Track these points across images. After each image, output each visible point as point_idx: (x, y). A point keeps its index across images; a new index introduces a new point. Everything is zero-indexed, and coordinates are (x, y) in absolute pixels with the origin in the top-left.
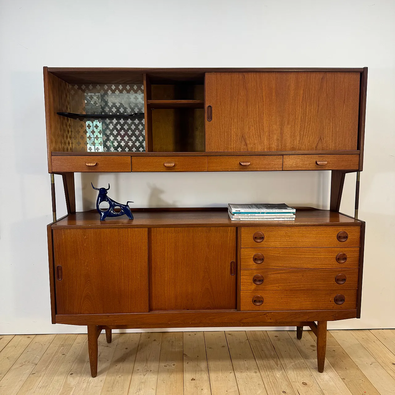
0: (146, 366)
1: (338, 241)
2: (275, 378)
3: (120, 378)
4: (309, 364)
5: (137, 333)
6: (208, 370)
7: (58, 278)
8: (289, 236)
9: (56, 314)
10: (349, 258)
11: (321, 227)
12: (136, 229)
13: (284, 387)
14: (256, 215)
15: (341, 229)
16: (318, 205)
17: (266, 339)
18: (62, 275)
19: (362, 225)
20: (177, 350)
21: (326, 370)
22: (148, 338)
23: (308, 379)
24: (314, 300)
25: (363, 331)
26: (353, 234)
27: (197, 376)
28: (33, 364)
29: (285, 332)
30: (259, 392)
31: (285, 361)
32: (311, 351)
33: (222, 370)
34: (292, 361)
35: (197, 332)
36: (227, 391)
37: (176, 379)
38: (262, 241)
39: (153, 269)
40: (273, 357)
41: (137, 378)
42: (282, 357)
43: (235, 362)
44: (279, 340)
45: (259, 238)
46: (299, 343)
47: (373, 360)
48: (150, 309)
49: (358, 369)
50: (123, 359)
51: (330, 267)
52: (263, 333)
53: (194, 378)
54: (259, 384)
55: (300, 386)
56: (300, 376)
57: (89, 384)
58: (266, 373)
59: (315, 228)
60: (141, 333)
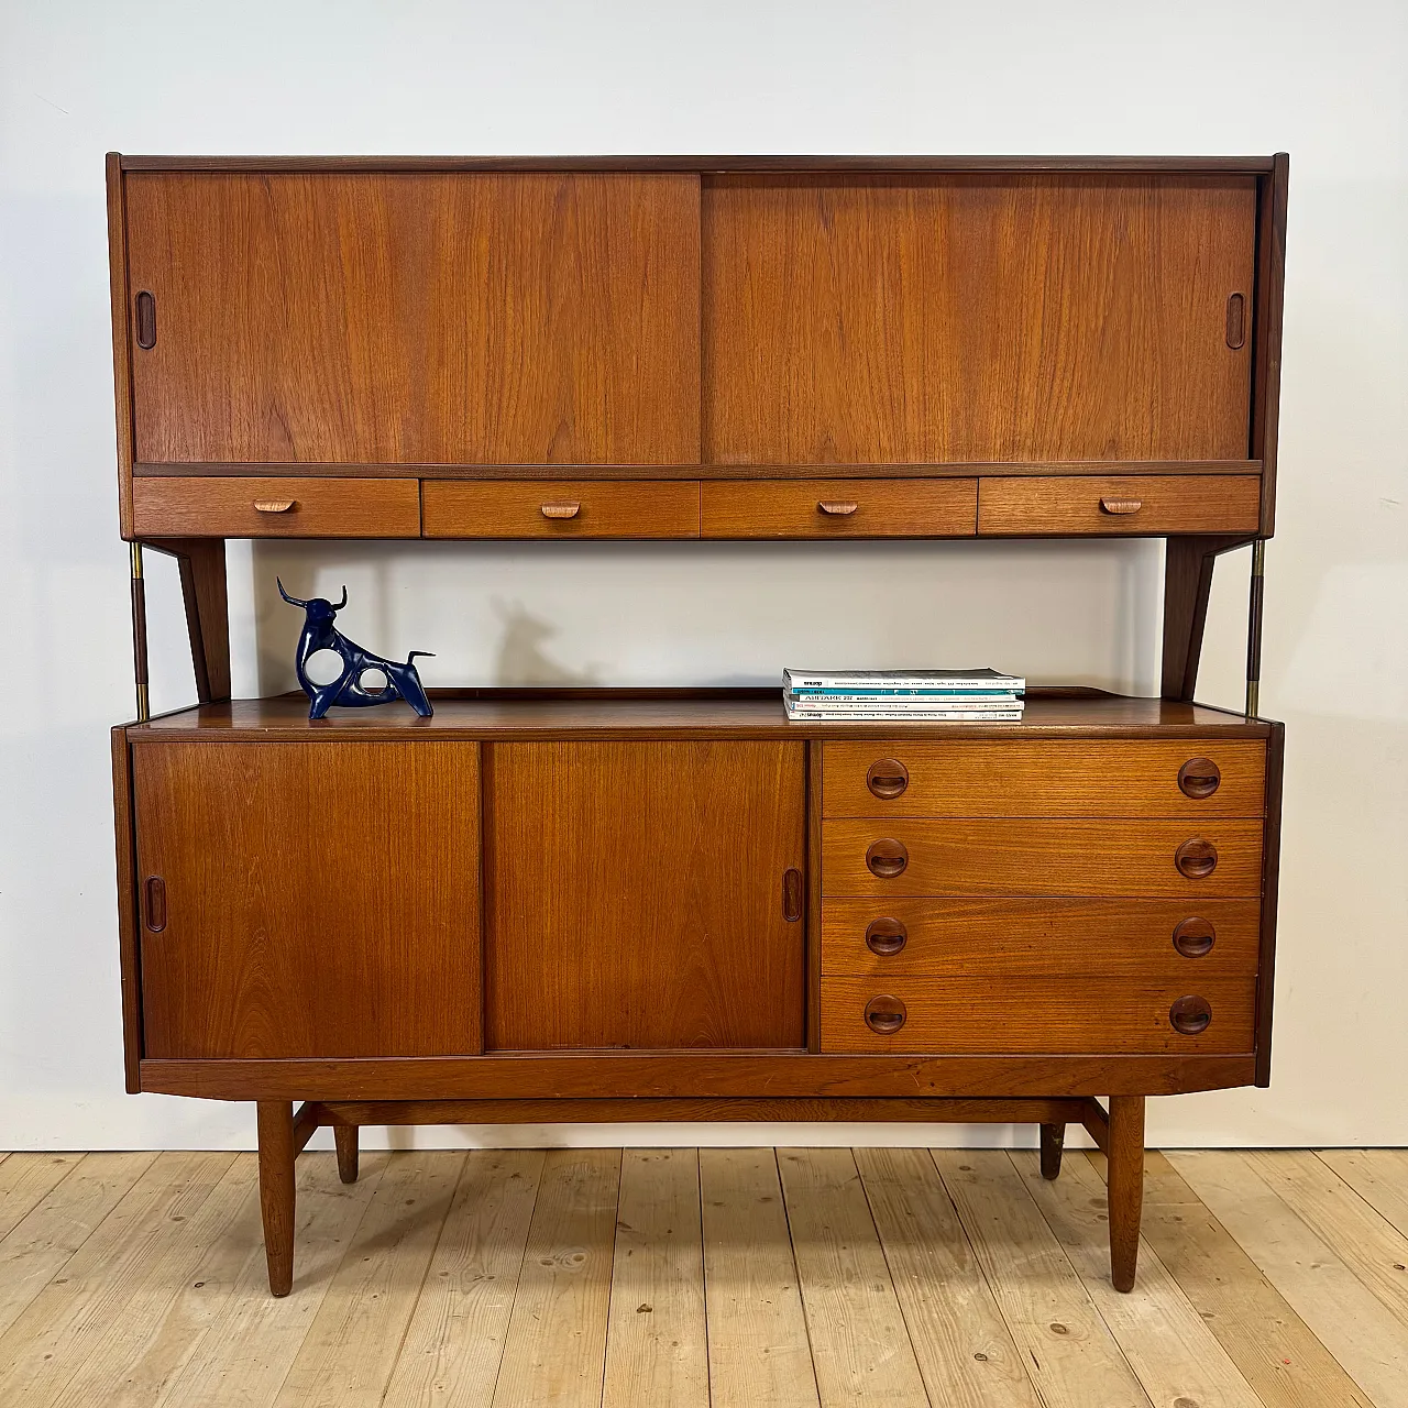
0: (474, 1260)
1: (1183, 795)
2: (951, 1309)
3: (376, 1301)
4: (1079, 1264)
5: (453, 1151)
6: (703, 1276)
7: (151, 922)
8: (1000, 777)
9: (142, 1056)
10: (1225, 857)
11: (1118, 741)
12: (436, 746)
13: (983, 1340)
14: (880, 698)
15: (1194, 751)
16: (1118, 683)
17: (925, 1176)
18: (164, 914)
19: (1272, 737)
20: (593, 1208)
21: (1140, 1282)
22: (490, 1167)
23: (1074, 1313)
24: (1094, 1016)
25: (1291, 1153)
26: (1239, 769)
27: (660, 1298)
28: (63, 1251)
29: (999, 1152)
30: (888, 1354)
31: (991, 1250)
32: (1090, 1218)
33: (754, 1279)
34: (1015, 1250)
35: (676, 1152)
36: (766, 1351)
37: (580, 1308)
38: (901, 793)
39: (499, 895)
40: (946, 1238)
41: (437, 1300)
42: (982, 1239)
43: (806, 1254)
44: (974, 1180)
45: (887, 781)
46: (1048, 1191)
47: (1324, 1252)
48: (489, 1045)
49: (1265, 1281)
50: (392, 1238)
51: (1153, 891)
52: (919, 1158)
53: (650, 1304)
54: (888, 1329)
55: (1042, 1336)
56: (1046, 1302)
57: (257, 1320)
58: (919, 1291)
59: (1096, 747)
60: (470, 1150)
